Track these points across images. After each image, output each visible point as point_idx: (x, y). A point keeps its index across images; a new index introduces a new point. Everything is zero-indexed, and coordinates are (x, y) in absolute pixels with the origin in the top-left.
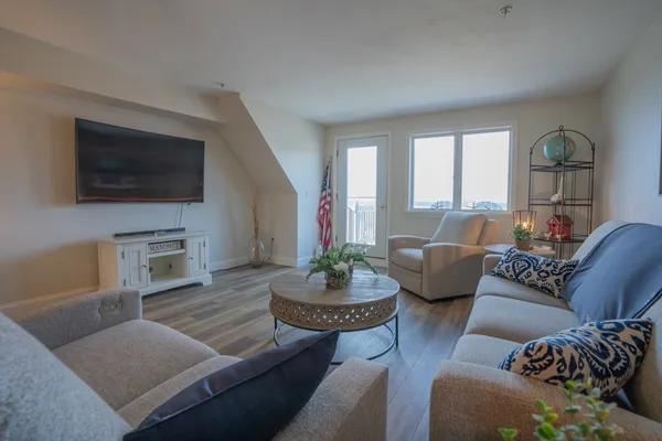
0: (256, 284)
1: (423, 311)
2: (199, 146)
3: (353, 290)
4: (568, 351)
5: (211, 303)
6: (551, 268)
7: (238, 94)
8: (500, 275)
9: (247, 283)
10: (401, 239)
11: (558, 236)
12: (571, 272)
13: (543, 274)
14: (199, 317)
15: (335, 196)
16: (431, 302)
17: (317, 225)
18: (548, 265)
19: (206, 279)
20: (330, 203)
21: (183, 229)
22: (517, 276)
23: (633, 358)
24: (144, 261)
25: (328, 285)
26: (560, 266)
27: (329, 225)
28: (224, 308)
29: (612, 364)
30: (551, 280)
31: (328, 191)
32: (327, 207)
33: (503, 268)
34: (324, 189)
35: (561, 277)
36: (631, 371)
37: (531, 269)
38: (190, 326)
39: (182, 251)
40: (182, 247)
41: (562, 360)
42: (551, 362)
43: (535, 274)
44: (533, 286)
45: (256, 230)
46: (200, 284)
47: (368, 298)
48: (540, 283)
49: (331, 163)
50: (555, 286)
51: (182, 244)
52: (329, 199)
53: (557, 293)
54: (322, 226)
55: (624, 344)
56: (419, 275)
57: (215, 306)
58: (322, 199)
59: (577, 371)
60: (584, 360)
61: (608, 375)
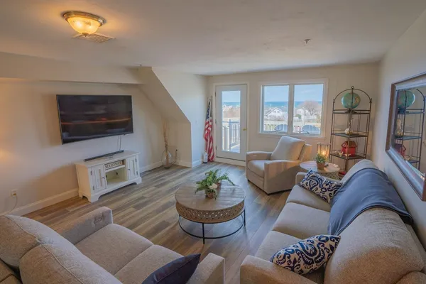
0: (169, 182)
1: (263, 201)
2: (128, 99)
3: (220, 199)
4: (295, 256)
5: (143, 198)
6: (328, 186)
7: (150, 68)
8: (303, 186)
9: (162, 182)
10: (254, 154)
11: (346, 155)
12: (337, 189)
13: (324, 190)
14: (138, 207)
15: (214, 121)
16: (269, 195)
17: (204, 140)
18: (327, 185)
19: (138, 180)
20: (211, 126)
21: (123, 151)
22: (311, 189)
23: (327, 254)
24: (103, 175)
25: (207, 196)
26: (333, 185)
27: (211, 139)
28: (151, 201)
29: (316, 258)
30: (327, 193)
31: (210, 118)
32: (210, 129)
33: (305, 183)
34: (207, 117)
35: (332, 192)
36: (325, 260)
37: (318, 186)
38: (133, 214)
39: (124, 166)
40: (123, 164)
41: (290, 261)
42: (285, 261)
43: (319, 189)
44: (318, 195)
45: (166, 146)
46: (135, 184)
47: (227, 205)
48: (321, 195)
49: (211, 100)
50: (328, 197)
51: (123, 162)
52: (210, 123)
53: (329, 200)
54: (207, 140)
55: (325, 248)
56: (262, 179)
57: (145, 200)
58: (206, 124)
59: (297, 263)
60: (301, 259)
61: (313, 263)
